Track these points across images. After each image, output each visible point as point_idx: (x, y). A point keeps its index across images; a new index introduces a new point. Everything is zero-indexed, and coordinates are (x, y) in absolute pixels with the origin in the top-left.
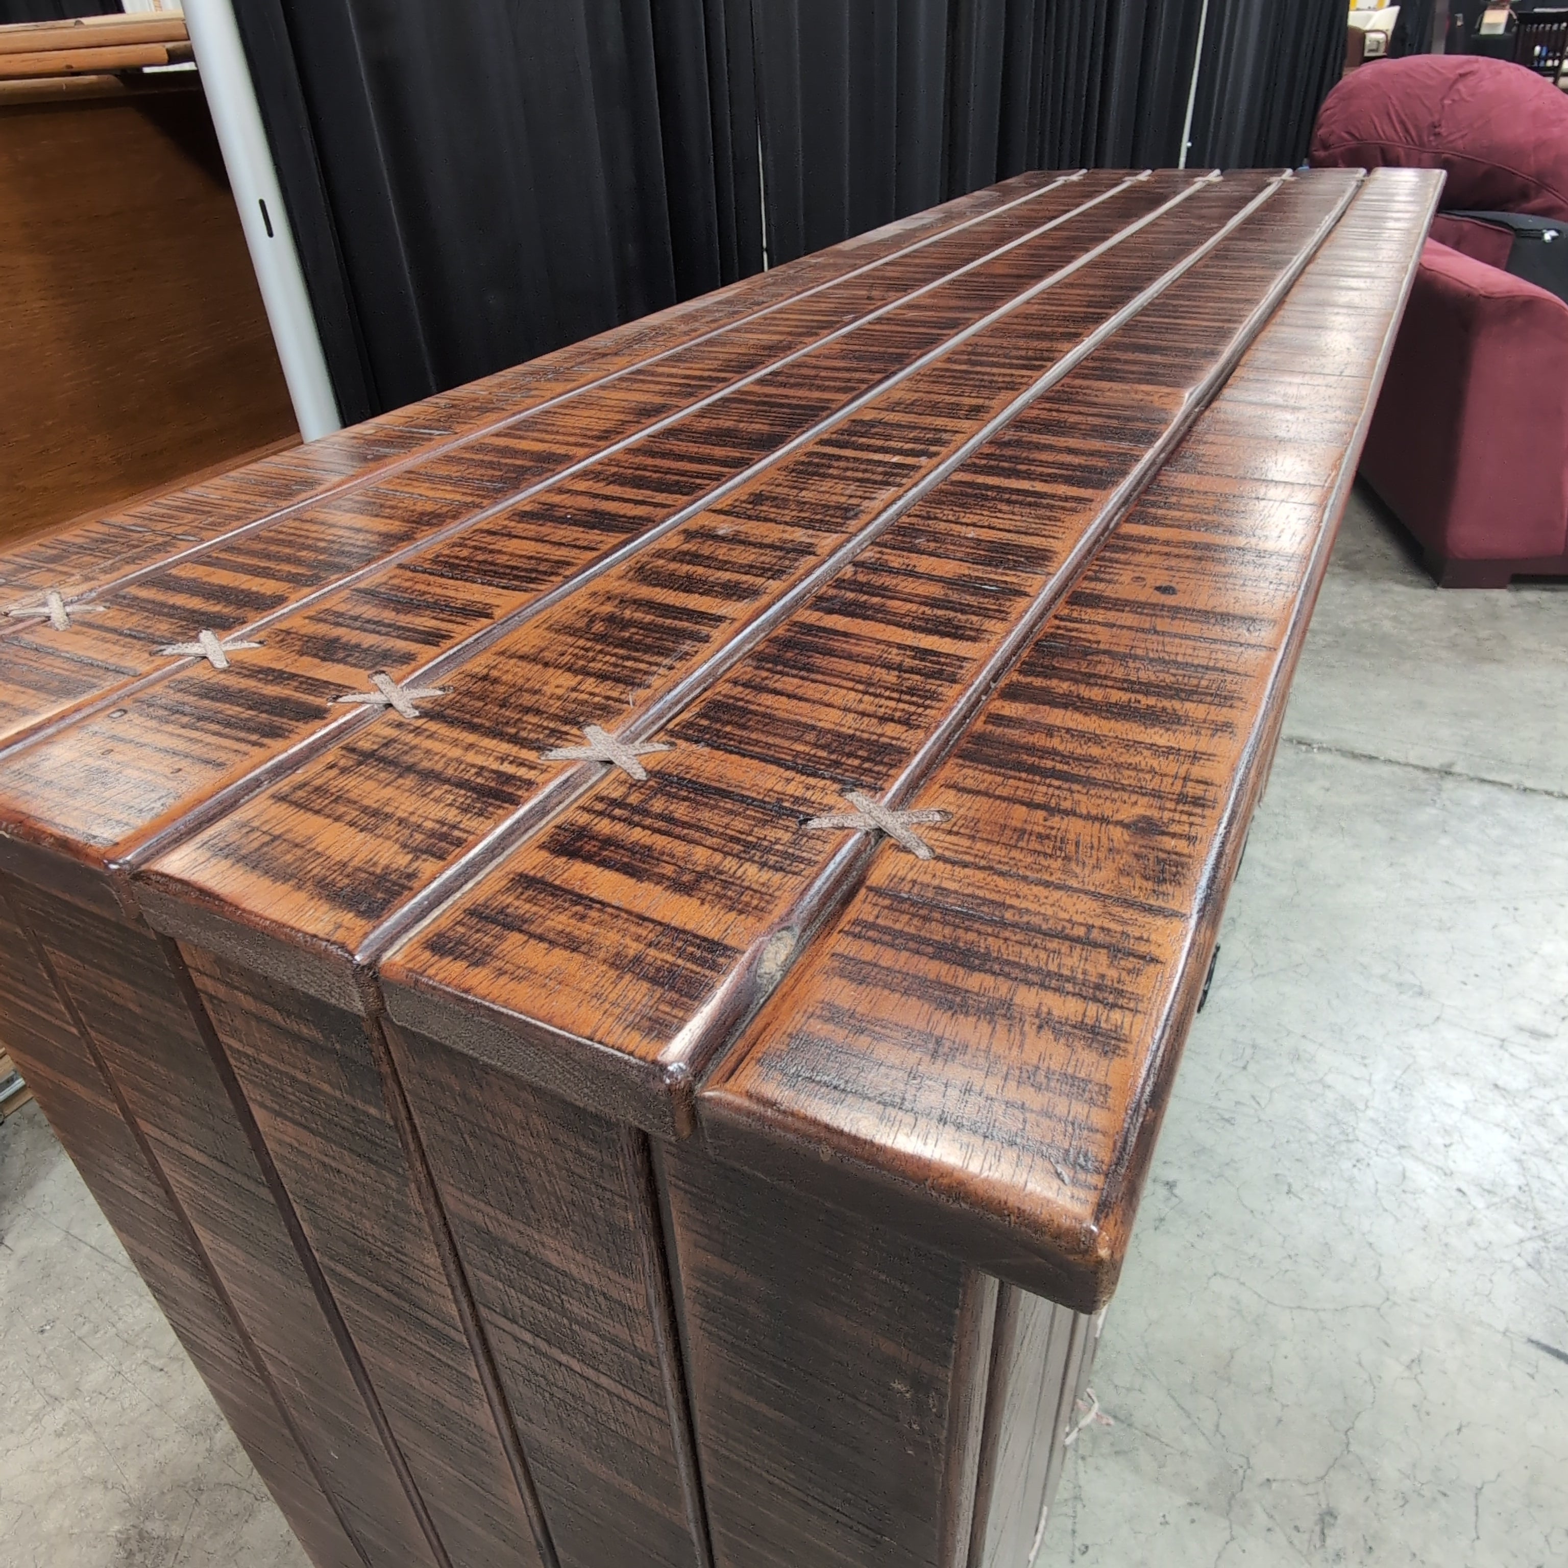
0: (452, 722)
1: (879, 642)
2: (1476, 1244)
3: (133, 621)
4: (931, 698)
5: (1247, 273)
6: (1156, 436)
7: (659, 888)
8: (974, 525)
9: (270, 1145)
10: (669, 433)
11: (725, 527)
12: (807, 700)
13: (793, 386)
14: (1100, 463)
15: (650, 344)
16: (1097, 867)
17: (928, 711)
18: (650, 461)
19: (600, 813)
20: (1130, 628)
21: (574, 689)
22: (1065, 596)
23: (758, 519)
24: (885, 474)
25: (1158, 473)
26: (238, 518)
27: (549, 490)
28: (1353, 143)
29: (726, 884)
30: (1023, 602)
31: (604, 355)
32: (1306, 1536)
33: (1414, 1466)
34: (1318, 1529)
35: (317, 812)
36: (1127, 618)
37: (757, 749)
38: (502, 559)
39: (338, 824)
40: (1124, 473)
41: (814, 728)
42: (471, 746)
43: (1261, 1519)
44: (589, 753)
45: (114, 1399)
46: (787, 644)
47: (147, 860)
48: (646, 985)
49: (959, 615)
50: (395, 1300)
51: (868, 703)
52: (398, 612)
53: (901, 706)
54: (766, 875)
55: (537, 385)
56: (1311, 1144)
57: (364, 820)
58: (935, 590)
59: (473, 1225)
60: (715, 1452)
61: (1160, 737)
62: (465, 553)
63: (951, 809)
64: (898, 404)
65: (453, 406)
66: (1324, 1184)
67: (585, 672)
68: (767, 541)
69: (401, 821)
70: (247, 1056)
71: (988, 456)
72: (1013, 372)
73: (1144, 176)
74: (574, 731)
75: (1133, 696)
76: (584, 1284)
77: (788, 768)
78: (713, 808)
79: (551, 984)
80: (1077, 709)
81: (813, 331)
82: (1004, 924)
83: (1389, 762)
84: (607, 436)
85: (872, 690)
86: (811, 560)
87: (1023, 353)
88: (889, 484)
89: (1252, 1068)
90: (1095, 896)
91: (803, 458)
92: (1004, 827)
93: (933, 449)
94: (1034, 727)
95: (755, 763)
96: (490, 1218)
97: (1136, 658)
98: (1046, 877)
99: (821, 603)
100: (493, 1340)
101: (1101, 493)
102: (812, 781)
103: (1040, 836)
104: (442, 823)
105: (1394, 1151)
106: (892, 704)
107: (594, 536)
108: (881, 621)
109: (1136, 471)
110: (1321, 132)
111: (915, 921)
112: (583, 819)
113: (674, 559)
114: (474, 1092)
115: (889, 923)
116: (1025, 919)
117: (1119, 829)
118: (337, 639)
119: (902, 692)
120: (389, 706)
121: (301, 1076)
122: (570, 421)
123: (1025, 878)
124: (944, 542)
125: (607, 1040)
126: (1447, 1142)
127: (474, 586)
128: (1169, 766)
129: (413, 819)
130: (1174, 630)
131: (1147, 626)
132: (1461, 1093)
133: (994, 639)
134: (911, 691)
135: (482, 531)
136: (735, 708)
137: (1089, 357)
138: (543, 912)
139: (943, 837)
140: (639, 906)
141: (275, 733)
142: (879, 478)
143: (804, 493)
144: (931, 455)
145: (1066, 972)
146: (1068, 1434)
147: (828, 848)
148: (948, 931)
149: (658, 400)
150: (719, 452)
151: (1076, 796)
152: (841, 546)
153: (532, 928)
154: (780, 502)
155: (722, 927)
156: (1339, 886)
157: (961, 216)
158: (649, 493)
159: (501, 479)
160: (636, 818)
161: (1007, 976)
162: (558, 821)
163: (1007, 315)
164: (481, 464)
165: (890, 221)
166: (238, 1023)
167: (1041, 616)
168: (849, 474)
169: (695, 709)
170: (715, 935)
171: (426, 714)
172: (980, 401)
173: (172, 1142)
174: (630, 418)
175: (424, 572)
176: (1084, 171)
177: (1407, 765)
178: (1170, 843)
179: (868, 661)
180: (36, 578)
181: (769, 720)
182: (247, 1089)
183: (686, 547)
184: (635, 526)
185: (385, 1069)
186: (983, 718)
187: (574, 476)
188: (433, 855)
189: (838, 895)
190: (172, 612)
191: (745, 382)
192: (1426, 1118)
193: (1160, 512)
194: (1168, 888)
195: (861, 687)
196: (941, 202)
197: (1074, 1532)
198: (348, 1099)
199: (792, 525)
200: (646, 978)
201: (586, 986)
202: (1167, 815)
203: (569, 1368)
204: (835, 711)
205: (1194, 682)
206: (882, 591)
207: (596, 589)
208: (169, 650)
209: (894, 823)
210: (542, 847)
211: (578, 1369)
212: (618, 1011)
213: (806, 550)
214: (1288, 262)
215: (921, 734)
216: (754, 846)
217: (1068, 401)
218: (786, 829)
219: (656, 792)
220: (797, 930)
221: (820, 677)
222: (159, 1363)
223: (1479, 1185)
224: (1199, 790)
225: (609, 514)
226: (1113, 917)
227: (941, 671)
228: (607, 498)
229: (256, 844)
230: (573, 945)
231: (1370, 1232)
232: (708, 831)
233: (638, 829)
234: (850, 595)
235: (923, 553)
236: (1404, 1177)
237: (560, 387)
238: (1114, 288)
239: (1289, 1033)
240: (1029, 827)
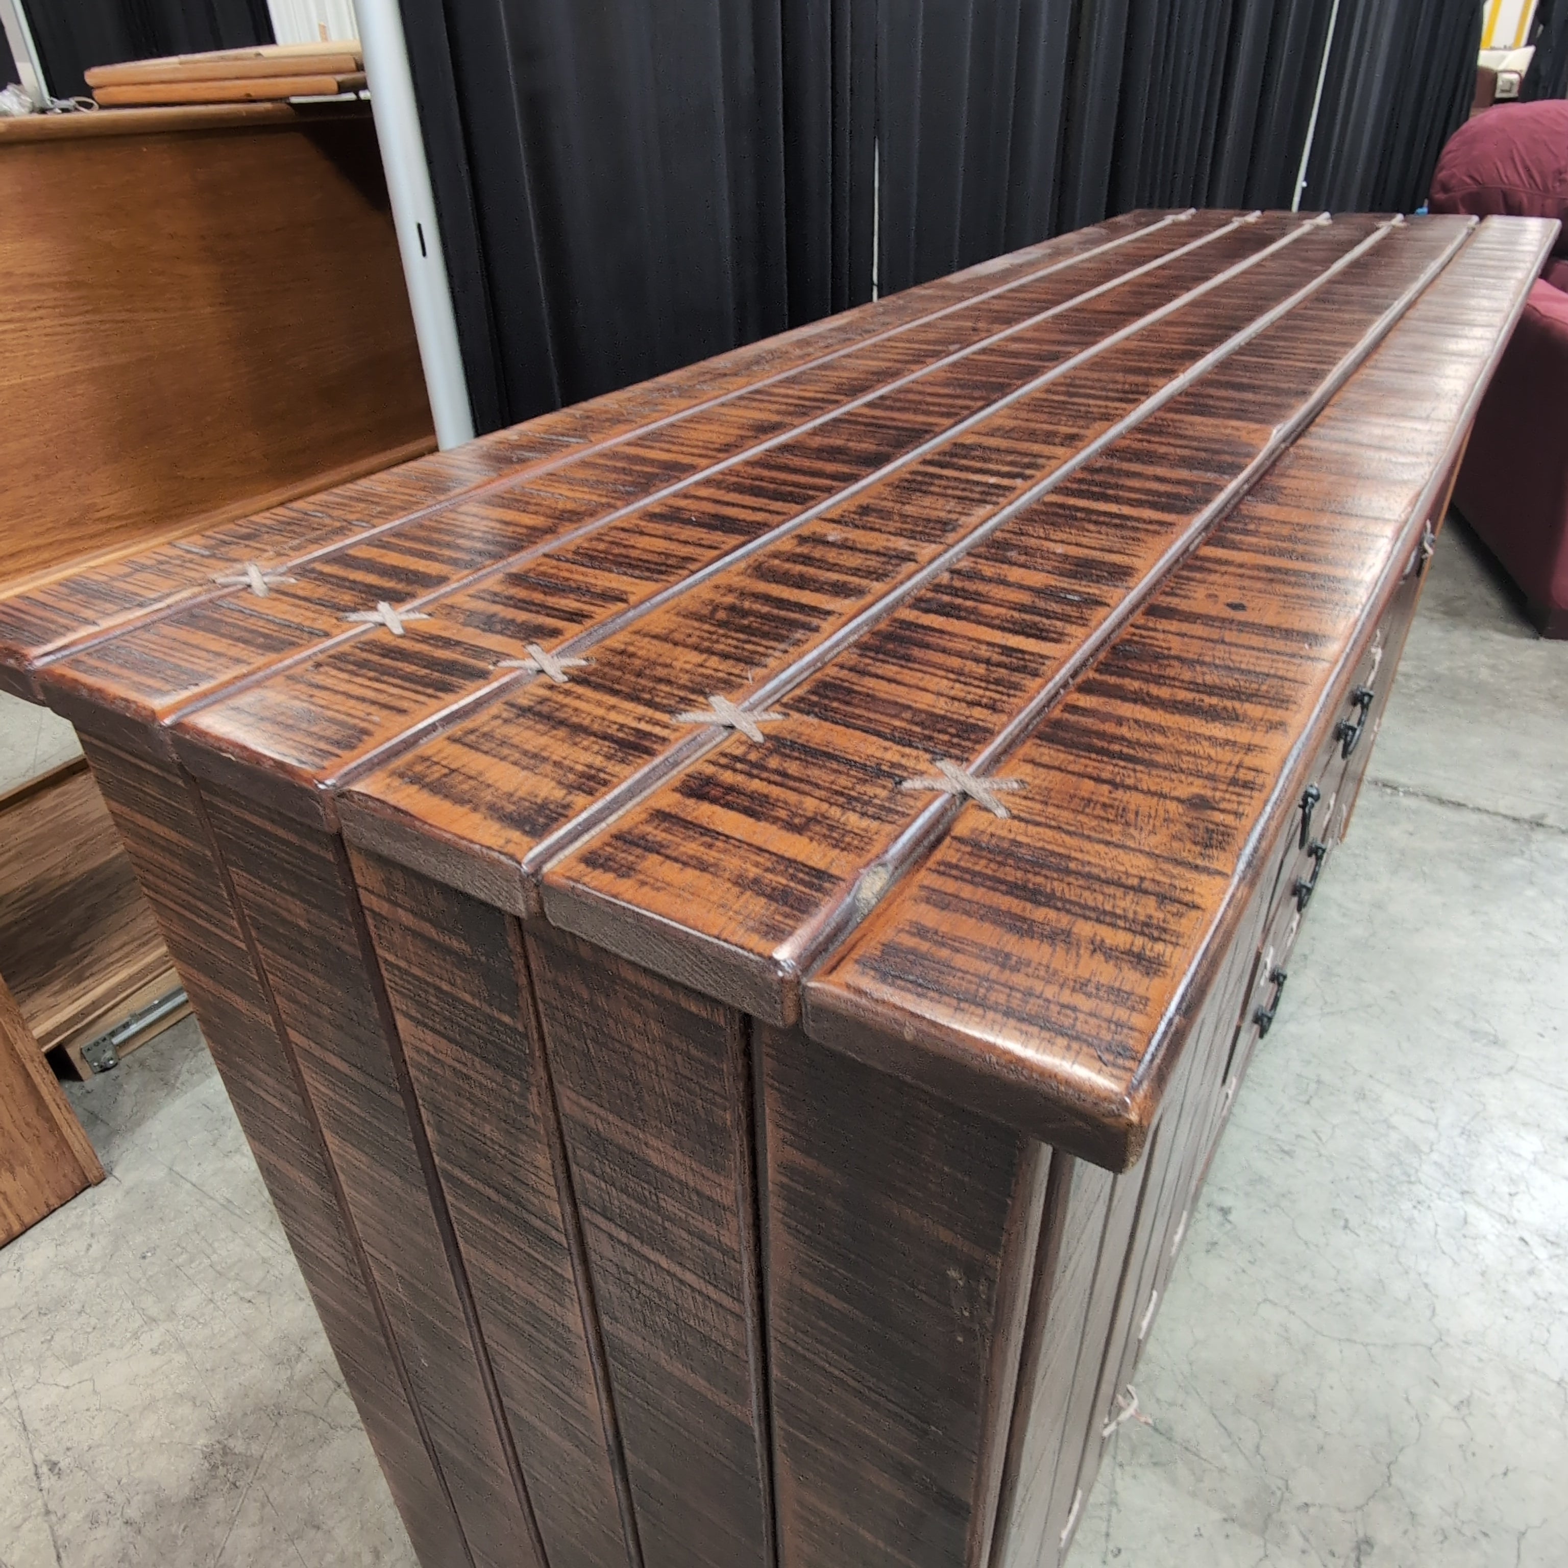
0: (597, 687)
1: (970, 639)
2: (1535, 1294)
3: (322, 591)
4: (1015, 689)
5: (1347, 316)
6: (1241, 468)
7: (774, 828)
8: (1062, 542)
9: (408, 1052)
10: (785, 448)
11: (834, 534)
12: (905, 685)
13: (900, 410)
14: (1184, 490)
15: (767, 367)
16: (1153, 832)
17: (1012, 700)
18: (766, 473)
19: (725, 767)
20: (1200, 638)
21: (701, 666)
22: (1142, 608)
23: (864, 528)
24: (982, 493)
25: (1241, 501)
26: (404, 509)
27: (675, 495)
28: (1474, 187)
29: (831, 828)
30: (1102, 611)
31: (725, 375)
32: (1341, 1562)
33: (1456, 1505)
34: (1353, 1555)
35: (486, 753)
36: (1198, 629)
37: (860, 722)
38: (634, 553)
39: (503, 763)
40: (1207, 501)
41: (909, 707)
42: (613, 707)
43: (1297, 1540)
44: (714, 718)
45: (205, 1324)
46: (889, 637)
47: (347, 783)
48: (763, 900)
49: (1045, 620)
50: (504, 1202)
51: (958, 690)
52: (545, 593)
53: (988, 693)
54: (865, 823)
55: (660, 400)
56: (1371, 1182)
57: (525, 761)
58: (1025, 598)
59: (584, 1127)
60: (783, 1345)
61: (1218, 730)
62: (602, 546)
63: (1028, 779)
64: (998, 429)
65: (588, 417)
66: (1383, 1222)
67: (710, 652)
68: (873, 548)
69: (556, 764)
70: (399, 968)
71: (1080, 481)
72: (1110, 404)
73: (1253, 217)
74: (701, 699)
75: (1198, 696)
76: (680, 1182)
77: (886, 739)
78: (820, 767)
79: (686, 895)
80: (1145, 703)
81: (920, 359)
82: (1068, 872)
83: (1479, 810)
84: (728, 449)
85: (962, 679)
86: (912, 566)
87: (1119, 387)
88: (985, 502)
89: (1316, 1103)
90: (1149, 854)
91: (908, 476)
92: (1072, 797)
93: (1028, 472)
94: (1106, 717)
95: (858, 733)
96: (602, 1120)
97: (1203, 663)
98: (1109, 838)
99: (920, 604)
100: (590, 1240)
101: (1183, 519)
102: (907, 750)
103: (1104, 806)
104: (590, 767)
105: (1457, 1195)
106: (981, 692)
107: (716, 537)
108: (974, 622)
109: (1220, 499)
110: (1442, 175)
111: (992, 865)
112: (710, 770)
113: (788, 560)
114: (601, 1001)
115: (969, 865)
116: (1087, 869)
117: (1175, 804)
118: (494, 615)
119: (988, 682)
120: (541, 671)
121: (445, 987)
122: (694, 435)
123: (1089, 838)
124: (1033, 556)
125: (731, 939)
126: (1513, 1191)
127: (612, 575)
128: (1226, 755)
129: (566, 762)
130: (1240, 642)
131: (1216, 637)
132: (1530, 1144)
133: (1074, 642)
134: (997, 682)
135: (616, 528)
136: (841, 687)
137: (1184, 393)
138: (678, 840)
139: (1018, 800)
140: (758, 840)
141: (447, 688)
142: (977, 496)
143: (907, 507)
144: (1025, 477)
145: (1119, 911)
146: (1106, 1426)
147: (919, 804)
148: (1019, 874)
149: (776, 418)
150: (830, 467)
151: (1139, 775)
152: (940, 555)
153: (668, 852)
154: (885, 514)
155: (828, 860)
156: (1417, 930)
157: (1067, 252)
158: (766, 501)
159: (632, 484)
160: (755, 772)
161: (1068, 912)
162: (689, 771)
163: (1106, 350)
164: (615, 469)
165: (998, 255)
166: (396, 937)
167: (1120, 624)
168: (950, 492)
169: (806, 688)
170: (821, 865)
171: (573, 679)
172: (1074, 430)
173: (317, 1051)
174: (750, 434)
175: (567, 561)
176: (1193, 211)
177: (1496, 814)
178: (1219, 817)
179: (960, 655)
180: (235, 551)
181: (871, 699)
182: (395, 1000)
183: (799, 550)
184: (752, 530)
185: (523, 980)
186: (1060, 707)
187: (698, 484)
188: (584, 791)
189: (926, 843)
190: (353, 585)
191: (855, 405)
192: (1492, 1166)
193: (1238, 537)
194: (1215, 852)
195: (952, 676)
196: (1050, 237)
197: (1107, 1535)
198: (486, 1009)
199: (895, 534)
200: (764, 895)
201: (714, 898)
202: (1218, 794)
203: (657, 1266)
204: (929, 695)
205: (1254, 686)
206: (977, 597)
207: (719, 582)
208: (353, 617)
209: (979, 788)
210: (675, 790)
211: (665, 1266)
212: (741, 918)
213: (908, 557)
214: (1387, 307)
215: (1004, 718)
216: (856, 799)
217: (1160, 433)
218: (884, 787)
219: (771, 752)
220: (891, 868)
221: (916, 666)
222: (249, 1295)
223: (1543, 1236)
224: (1250, 776)
225: (729, 518)
226: (1164, 872)
227: (1025, 667)
228: (728, 504)
229: (437, 775)
230: (703, 866)
231: (1427, 1273)
232: (817, 786)
233: (757, 781)
234: (946, 598)
235: (1015, 564)
236: (1466, 1222)
237: (684, 403)
238: (1211, 326)
239: (1355, 1071)
240: (1094, 798)
